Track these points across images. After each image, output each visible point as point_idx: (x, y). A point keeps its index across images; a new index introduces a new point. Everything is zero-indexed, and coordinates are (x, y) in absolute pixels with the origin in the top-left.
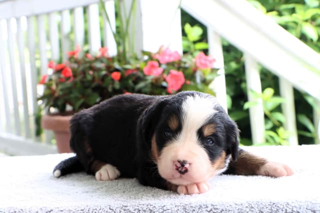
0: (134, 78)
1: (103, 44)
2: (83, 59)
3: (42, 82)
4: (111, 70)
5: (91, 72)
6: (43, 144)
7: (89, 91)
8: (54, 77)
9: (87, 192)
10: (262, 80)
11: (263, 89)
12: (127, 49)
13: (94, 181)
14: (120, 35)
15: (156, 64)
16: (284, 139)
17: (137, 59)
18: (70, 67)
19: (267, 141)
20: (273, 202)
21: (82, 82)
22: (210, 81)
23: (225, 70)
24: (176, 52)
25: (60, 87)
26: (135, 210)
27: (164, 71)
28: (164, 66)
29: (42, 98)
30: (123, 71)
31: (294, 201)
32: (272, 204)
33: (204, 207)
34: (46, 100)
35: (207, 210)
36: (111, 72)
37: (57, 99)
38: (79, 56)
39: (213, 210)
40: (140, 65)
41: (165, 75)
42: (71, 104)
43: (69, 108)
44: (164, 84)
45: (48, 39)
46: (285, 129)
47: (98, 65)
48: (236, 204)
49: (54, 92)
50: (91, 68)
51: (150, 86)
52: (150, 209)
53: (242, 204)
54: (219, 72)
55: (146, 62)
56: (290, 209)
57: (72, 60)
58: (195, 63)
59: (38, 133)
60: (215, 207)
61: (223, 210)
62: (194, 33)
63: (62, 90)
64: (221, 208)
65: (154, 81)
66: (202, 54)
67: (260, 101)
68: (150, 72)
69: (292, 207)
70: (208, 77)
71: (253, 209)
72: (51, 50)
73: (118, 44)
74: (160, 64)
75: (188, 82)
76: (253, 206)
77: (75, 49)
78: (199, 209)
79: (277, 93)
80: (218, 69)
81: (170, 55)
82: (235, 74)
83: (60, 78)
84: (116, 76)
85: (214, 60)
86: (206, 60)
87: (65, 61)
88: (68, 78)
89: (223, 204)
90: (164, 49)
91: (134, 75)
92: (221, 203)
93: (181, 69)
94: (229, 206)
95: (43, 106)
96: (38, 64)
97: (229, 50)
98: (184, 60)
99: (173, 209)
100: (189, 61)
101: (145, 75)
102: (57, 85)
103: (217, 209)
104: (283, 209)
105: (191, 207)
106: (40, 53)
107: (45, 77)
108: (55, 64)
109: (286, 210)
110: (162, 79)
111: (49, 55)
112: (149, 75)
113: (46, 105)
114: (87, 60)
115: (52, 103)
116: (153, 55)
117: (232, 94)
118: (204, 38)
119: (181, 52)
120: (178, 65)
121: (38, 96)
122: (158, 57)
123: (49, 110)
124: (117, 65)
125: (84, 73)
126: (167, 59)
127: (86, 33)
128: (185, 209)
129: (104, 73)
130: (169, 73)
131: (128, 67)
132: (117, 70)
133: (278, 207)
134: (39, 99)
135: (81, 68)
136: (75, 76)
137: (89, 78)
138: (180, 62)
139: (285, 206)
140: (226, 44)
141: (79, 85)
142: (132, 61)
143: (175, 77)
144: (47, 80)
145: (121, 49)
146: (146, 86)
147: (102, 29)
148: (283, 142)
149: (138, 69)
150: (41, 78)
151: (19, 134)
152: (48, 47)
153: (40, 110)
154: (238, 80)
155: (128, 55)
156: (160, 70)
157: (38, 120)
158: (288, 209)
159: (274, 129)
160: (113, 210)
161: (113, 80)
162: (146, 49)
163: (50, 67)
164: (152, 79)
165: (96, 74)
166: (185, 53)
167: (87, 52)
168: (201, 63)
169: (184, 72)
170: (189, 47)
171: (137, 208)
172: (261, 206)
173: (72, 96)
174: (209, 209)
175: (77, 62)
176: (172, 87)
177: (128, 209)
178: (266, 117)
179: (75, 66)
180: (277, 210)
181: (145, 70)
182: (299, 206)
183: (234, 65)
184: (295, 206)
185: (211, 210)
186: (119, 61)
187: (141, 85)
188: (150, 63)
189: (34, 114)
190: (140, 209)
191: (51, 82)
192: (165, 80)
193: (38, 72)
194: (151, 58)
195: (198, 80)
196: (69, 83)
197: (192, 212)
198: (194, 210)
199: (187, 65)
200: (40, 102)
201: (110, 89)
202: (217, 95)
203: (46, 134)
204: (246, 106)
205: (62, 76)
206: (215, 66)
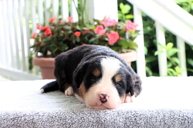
0: (88, 36)
1: (70, 15)
2: (58, 24)
3: (33, 37)
4: (75, 30)
5: (63, 32)
6: (34, 74)
7: (61, 43)
8: (40, 35)
9: (60, 102)
10: (166, 38)
11: (167, 43)
12: (85, 18)
13: (64, 96)
14: (80, 9)
15: (102, 27)
16: (179, 73)
17: (90, 24)
18: (50, 29)
19: (168, 75)
20: (171, 110)
21: (57, 38)
22: (135, 38)
23: (144, 31)
24: (114, 20)
25: (44, 40)
26: (88, 113)
27: (106, 32)
28: (106, 29)
29: (33, 47)
30: (82, 31)
31: (184, 110)
32: (171, 111)
33: (129, 112)
34: (35, 48)
35: (131, 114)
36: (75, 32)
37: (42, 47)
38: (55, 22)
39: (135, 114)
40: (92, 27)
41: (107, 34)
42: (50, 51)
43: (49, 53)
44: (107, 39)
45: (37, 11)
46: (180, 67)
47: (67, 27)
48: (149, 111)
49: (40, 43)
50: (63, 29)
51: (98, 40)
52: (97, 113)
53: (153, 111)
54: (140, 33)
55: (96, 26)
56: (182, 114)
57: (52, 24)
58: (126, 27)
59: (31, 68)
60: (137, 112)
61: (141, 115)
62: (126, 8)
63: (45, 42)
64: (140, 113)
65: (100, 38)
66: (130, 21)
67: (165, 50)
68: (98, 32)
69: (183, 113)
70: (133, 35)
71: (159, 114)
72: (39, 18)
73: (79, 15)
74: (104, 27)
75: (121, 38)
76: (160, 112)
77: (53, 17)
78: (127, 113)
79: (175, 46)
80: (139, 31)
81: (110, 22)
82: (150, 34)
83: (44, 35)
84: (77, 34)
85: (137, 25)
86: (132, 25)
87: (47, 25)
88: (49, 35)
89: (141, 111)
90: (107, 18)
91: (88, 34)
92: (140, 110)
93: (117, 30)
94: (145, 112)
95: (33, 52)
96: (31, 26)
97: (146, 19)
98: (119, 25)
99: (111, 113)
100: (122, 26)
101: (95, 34)
102: (42, 39)
103: (138, 114)
104: (178, 115)
105: (122, 112)
106: (32, 20)
107: (35, 34)
108: (41, 27)
109: (180, 115)
110: (105, 36)
111: (37, 21)
112: (98, 34)
113: (35, 51)
114: (60, 24)
115: (39, 50)
116: (100, 22)
117: (148, 46)
118: (131, 12)
119: (117, 21)
120: (115, 28)
121: (31, 46)
122: (103, 23)
123: (37, 54)
124: (78, 28)
125: (58, 32)
126: (109, 24)
127: (60, 8)
128: (119, 113)
129: (70, 32)
130: (110, 33)
131: (85, 28)
132: (78, 31)
133: (175, 113)
134: (31, 47)
135: (57, 29)
136: (53, 34)
137: (61, 35)
138: (116, 26)
139: (179, 112)
140: (144, 15)
141: (55, 39)
142: (87, 25)
143: (113, 35)
144: (36, 36)
145: (81, 18)
146: (95, 41)
147: (69, 6)
148: (178, 75)
149: (91, 30)
150: (32, 35)
151: (19, 68)
152: (37, 16)
153: (32, 54)
154: (151, 38)
155: (85, 22)
156: (104, 31)
157: (30, 60)
158: (180, 114)
159: (173, 67)
160: (75, 113)
161: (76, 36)
162: (96, 18)
163: (38, 28)
164: (99, 36)
165: (66, 33)
166: (119, 21)
167: (60, 19)
168: (129, 27)
169: (118, 33)
170: (122, 17)
171: (90, 112)
172: (165, 112)
173: (51, 46)
174: (133, 114)
175: (54, 25)
176: (111, 41)
177: (84, 113)
178: (168, 60)
179: (53, 28)
180: (174, 115)
181: (95, 30)
182: (187, 113)
183: (149, 29)
184: (185, 113)
185: (134, 114)
186: (80, 25)
187: (93, 40)
188: (98, 26)
189: (28, 57)
190: (91, 113)
191: (38, 37)
192: (107, 37)
193: (31, 31)
194: (99, 23)
195: (127, 37)
196: (49, 38)
197: (123, 115)
198: (124, 114)
199: (121, 28)
200: (32, 49)
201: (74, 42)
202: (139, 46)
203: (35, 68)
204: (156, 53)
205: (45, 33)
206: (138, 29)
